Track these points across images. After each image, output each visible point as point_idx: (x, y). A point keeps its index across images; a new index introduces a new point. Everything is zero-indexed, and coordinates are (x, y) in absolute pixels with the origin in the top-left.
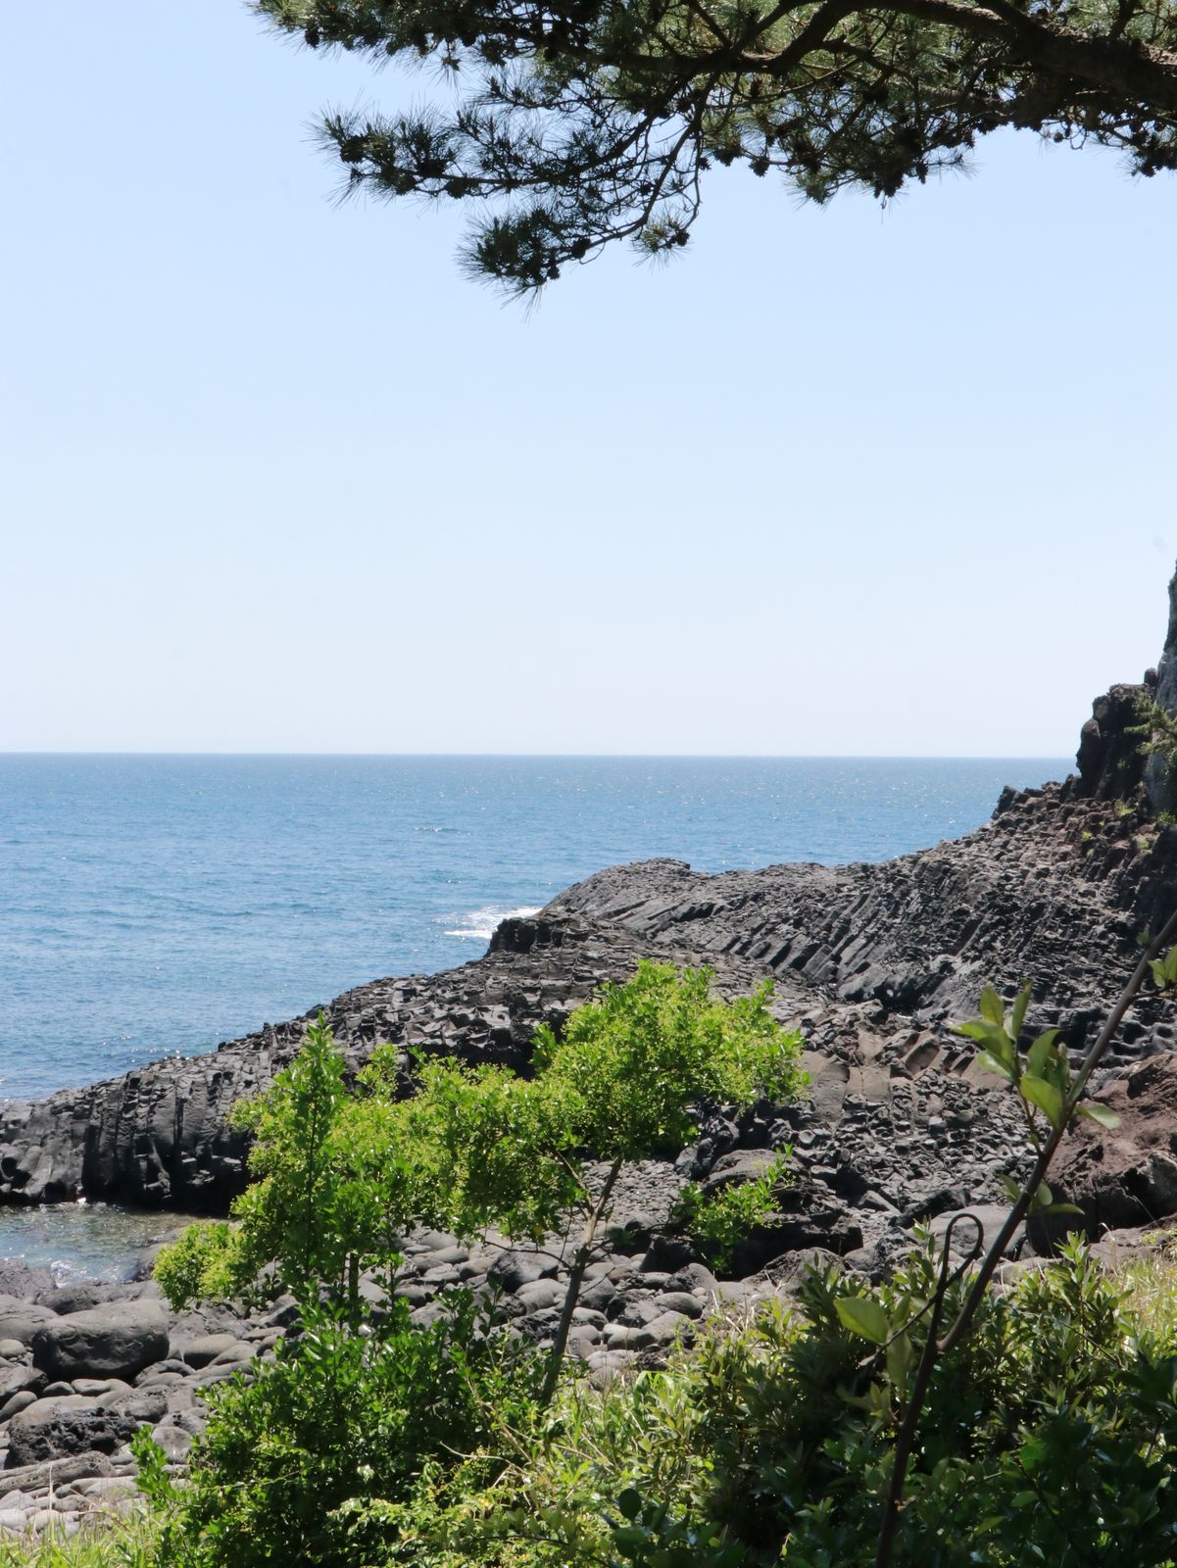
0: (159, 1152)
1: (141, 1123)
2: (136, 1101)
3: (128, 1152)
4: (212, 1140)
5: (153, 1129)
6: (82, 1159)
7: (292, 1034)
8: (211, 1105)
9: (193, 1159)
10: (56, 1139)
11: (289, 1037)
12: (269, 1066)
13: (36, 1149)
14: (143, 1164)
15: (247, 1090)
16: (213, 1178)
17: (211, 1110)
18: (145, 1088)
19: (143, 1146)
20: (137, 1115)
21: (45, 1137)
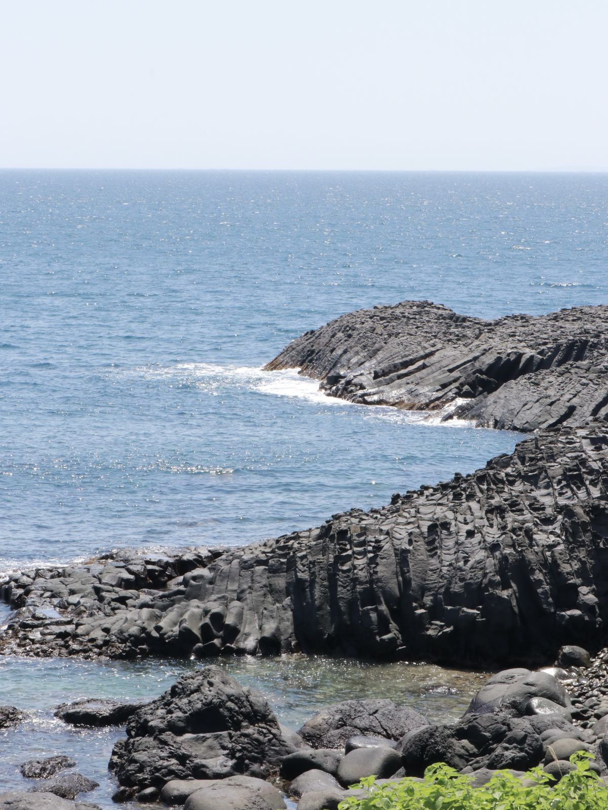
0: (386, 604)
1: (362, 575)
2: (350, 552)
3: (352, 604)
4: (443, 590)
5: (379, 580)
6: (291, 613)
7: (495, 484)
8: (432, 556)
9: (423, 611)
10: (254, 594)
11: (493, 486)
12: (484, 516)
13: (237, 603)
14: (374, 616)
15: (469, 540)
16: (451, 628)
17: (434, 561)
18: (356, 540)
19: (370, 597)
20: (355, 567)
21: (243, 591)
